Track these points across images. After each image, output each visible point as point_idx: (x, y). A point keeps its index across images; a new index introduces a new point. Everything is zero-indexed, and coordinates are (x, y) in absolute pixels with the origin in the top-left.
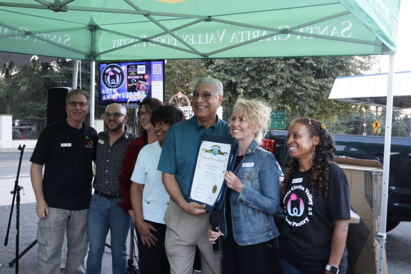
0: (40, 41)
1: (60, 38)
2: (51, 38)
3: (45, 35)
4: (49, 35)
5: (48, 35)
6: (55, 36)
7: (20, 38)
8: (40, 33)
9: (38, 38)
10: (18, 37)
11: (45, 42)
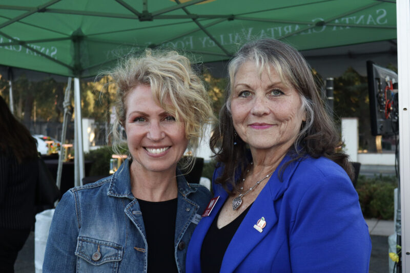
0: (341, 28)
1: (370, 16)
2: (356, 21)
3: (347, 19)
4: (353, 18)
5: (351, 18)
6: (362, 17)
7: (314, 31)
8: (339, 18)
9: (338, 26)
10: (312, 31)
11: (348, 28)
